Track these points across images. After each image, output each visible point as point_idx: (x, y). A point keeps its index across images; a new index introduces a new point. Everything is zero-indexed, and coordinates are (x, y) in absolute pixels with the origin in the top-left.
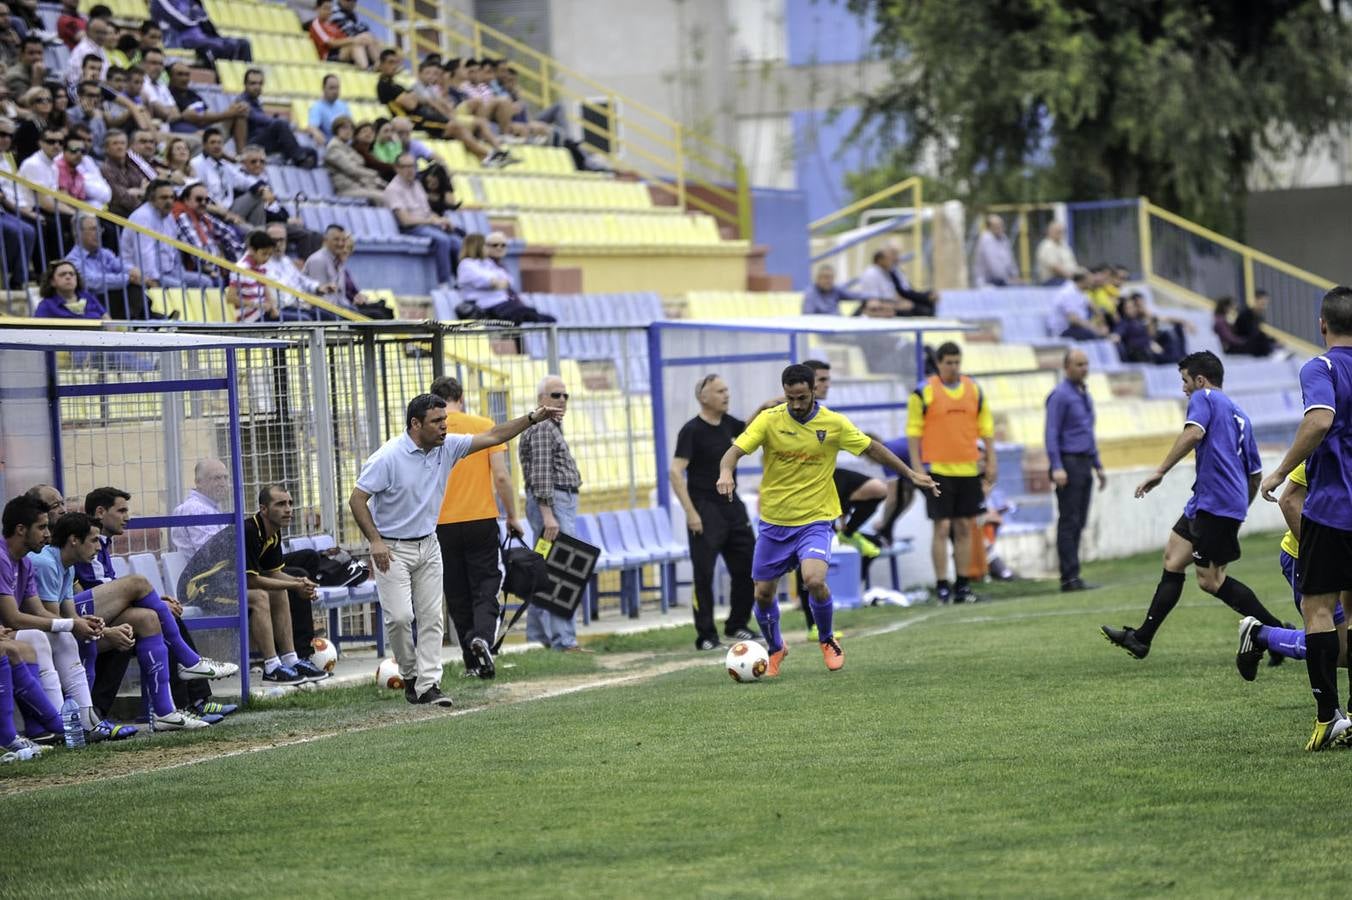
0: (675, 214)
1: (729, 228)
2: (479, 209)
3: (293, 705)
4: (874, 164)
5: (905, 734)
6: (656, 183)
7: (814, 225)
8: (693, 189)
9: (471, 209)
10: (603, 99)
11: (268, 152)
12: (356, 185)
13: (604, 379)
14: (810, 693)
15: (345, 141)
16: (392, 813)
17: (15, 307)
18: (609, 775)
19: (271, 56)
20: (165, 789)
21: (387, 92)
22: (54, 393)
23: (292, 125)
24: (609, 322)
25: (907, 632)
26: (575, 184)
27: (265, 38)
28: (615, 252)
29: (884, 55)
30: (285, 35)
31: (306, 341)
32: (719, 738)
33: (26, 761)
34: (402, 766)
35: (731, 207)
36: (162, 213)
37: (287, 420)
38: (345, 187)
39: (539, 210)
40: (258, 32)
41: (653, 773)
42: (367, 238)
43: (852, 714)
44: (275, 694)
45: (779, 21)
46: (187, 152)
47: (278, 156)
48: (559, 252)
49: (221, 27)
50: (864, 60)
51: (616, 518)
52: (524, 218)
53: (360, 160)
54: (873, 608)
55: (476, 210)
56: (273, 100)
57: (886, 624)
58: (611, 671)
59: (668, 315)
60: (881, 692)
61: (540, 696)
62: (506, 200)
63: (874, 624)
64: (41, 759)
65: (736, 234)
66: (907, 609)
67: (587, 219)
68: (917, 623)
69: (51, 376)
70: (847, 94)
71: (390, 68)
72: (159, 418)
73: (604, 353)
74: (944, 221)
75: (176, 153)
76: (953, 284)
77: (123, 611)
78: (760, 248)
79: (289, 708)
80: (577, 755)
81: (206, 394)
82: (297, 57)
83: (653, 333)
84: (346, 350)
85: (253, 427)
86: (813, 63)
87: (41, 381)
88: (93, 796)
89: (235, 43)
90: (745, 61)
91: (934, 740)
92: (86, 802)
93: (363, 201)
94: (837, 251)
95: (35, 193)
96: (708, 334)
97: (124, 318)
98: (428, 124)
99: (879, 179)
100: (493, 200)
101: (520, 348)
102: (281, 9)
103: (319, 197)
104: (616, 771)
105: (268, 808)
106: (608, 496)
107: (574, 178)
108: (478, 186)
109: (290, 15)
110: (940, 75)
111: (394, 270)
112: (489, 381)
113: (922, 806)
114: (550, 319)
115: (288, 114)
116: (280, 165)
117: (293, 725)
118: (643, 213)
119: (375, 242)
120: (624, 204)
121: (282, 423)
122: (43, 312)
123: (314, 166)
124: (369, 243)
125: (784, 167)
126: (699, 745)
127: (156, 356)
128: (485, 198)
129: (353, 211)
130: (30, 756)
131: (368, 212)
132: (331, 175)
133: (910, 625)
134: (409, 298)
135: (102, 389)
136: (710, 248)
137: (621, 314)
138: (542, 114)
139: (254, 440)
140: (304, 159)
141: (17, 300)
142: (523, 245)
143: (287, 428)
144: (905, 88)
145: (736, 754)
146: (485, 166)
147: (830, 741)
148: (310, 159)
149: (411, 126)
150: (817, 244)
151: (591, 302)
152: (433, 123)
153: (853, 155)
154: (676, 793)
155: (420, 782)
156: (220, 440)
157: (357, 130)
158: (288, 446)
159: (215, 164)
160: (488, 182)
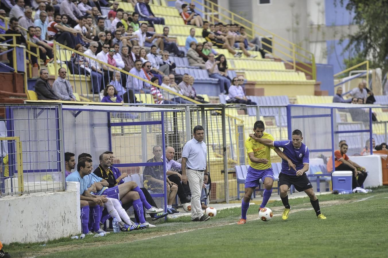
0: (293, 71)
1: (309, 76)
2: (233, 70)
3: (180, 221)
4: (353, 57)
5: (372, 232)
6: (287, 62)
7: (335, 75)
8: (298, 64)
9: (231, 70)
10: (271, 36)
11: (170, 53)
12: (196, 62)
13: (272, 122)
14: (340, 219)
15: (193, 49)
16: (216, 254)
17: (95, 99)
18: (281, 243)
19: (170, 23)
20: (146, 246)
21: (205, 34)
22: (109, 125)
23: (177, 44)
24: (273, 105)
25: (369, 201)
26: (262, 62)
27: (168, 17)
28: (274, 83)
29: (357, 23)
30: (175, 17)
31: (184, 110)
32: (314, 233)
33: (102, 237)
34: (217, 240)
35: (310, 70)
36: (138, 70)
37: (177, 134)
38: (193, 63)
39: (251, 70)
40: (166, 16)
41: (295, 243)
42: (199, 79)
43: (354, 226)
44: (175, 217)
45: (323, 13)
46: (145, 53)
47: (173, 53)
48: (257, 83)
49: (155, 14)
50: (351, 24)
51: (277, 165)
52: (246, 72)
53: (198, 55)
54: (356, 193)
55: (232, 70)
56: (171, 36)
57: (361, 198)
58: (276, 212)
59: (291, 103)
60: (362, 219)
61: (256, 219)
62: (241, 67)
63: (357, 198)
64: (107, 236)
65: (311, 78)
66: (366, 194)
67: (266, 73)
68: (370, 198)
69: (109, 120)
70: (345, 35)
71: (206, 26)
72: (140, 133)
73: (271, 114)
74: (376, 74)
75: (142, 52)
76: (378, 93)
77: (129, 192)
78: (319, 82)
79: (179, 222)
80: (270, 237)
81: (152, 126)
82: (178, 23)
83: (288, 108)
84: (196, 112)
85: (167, 136)
86: (333, 26)
87: (106, 122)
88: (124, 248)
89: (160, 19)
90: (312, 25)
91: (381, 234)
92: (122, 249)
93: (198, 67)
94: (342, 83)
95: (101, 64)
96: (305, 108)
97: (128, 103)
98: (217, 44)
99: (355, 61)
100: (237, 67)
101: (246, 112)
102: (173, 8)
103: (185, 66)
104: (283, 242)
105: (178, 252)
106: (274, 158)
107: (262, 60)
108: (233, 63)
109: (176, 10)
110: (374, 29)
111: (207, 88)
112: (238, 122)
113: (380, 255)
114: (254, 104)
115: (176, 41)
116: (173, 56)
117: (181, 227)
118: (283, 71)
119: (202, 80)
120: (277, 69)
121: (177, 135)
122: (104, 100)
123: (184, 57)
124: (200, 80)
125: (324, 57)
126: (308, 235)
127: (138, 114)
128: (235, 66)
129: (195, 70)
130: (103, 235)
131: (200, 70)
132: (188, 59)
133: (368, 199)
134: (212, 97)
135: (122, 124)
136: (303, 82)
137: (276, 102)
138: (252, 41)
139: (168, 140)
140: (180, 54)
141: (96, 97)
142: (246, 81)
143: (178, 136)
144: (363, 33)
145: (320, 237)
146: (235, 57)
147: (348, 234)
148: (182, 54)
149: (213, 44)
150: (336, 81)
151: (267, 99)
152: (219, 43)
153: (347, 54)
154: (303, 249)
155: (223, 244)
156: (158, 140)
157: (197, 46)
158: (178, 142)
159: (154, 56)
160: (236, 61)
